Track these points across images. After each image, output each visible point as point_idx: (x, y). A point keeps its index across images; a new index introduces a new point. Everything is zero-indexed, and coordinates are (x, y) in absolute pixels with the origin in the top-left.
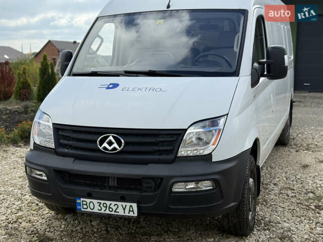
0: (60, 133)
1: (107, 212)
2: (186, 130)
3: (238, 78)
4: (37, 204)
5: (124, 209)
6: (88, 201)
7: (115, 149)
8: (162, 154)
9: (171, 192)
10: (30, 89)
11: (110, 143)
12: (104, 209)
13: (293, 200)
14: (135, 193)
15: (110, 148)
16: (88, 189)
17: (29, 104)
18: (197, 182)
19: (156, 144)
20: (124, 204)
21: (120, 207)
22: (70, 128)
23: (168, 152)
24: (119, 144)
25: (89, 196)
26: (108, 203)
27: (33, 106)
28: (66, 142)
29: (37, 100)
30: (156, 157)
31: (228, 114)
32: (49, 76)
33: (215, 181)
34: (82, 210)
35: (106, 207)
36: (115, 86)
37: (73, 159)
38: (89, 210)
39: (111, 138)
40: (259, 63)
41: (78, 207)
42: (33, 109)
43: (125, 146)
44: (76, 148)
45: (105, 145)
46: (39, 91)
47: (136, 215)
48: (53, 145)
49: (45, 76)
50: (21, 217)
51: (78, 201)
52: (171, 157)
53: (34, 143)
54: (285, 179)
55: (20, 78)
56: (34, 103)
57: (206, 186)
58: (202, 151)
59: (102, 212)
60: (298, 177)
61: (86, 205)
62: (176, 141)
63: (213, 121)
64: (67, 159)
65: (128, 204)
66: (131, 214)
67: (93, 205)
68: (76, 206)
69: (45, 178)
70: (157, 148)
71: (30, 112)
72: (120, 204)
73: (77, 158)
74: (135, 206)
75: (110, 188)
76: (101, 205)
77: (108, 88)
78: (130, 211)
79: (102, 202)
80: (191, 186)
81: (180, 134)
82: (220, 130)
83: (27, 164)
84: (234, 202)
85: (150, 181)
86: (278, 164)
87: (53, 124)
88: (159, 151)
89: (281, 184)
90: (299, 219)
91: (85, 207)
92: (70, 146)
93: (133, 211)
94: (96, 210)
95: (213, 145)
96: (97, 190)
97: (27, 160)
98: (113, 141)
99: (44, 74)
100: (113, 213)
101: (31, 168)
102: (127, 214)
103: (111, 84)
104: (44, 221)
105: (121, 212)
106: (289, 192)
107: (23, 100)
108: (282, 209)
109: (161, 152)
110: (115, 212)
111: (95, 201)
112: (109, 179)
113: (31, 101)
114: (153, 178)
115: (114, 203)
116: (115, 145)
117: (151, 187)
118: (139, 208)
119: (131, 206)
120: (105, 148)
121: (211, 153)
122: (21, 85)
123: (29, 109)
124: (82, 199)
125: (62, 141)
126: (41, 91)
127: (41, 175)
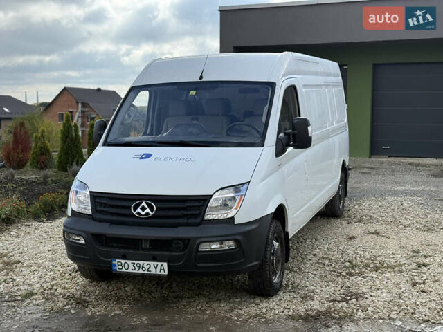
0: (97, 200)
1: (141, 271)
2: (211, 196)
3: (262, 148)
4: (70, 274)
5: (156, 268)
6: (123, 261)
7: (147, 214)
8: (191, 218)
9: (198, 251)
10: (50, 155)
11: (143, 209)
12: (137, 268)
13: (327, 268)
14: (166, 253)
15: (143, 213)
16: (122, 251)
17: (49, 173)
18: (221, 242)
19: (184, 209)
20: (156, 263)
21: (152, 266)
22: (105, 195)
23: (196, 216)
24: (152, 209)
25: (124, 257)
26: (141, 263)
27: (53, 176)
28: (102, 209)
29: (58, 168)
30: (184, 221)
31: (249, 182)
32: (72, 140)
33: (236, 241)
34: (118, 270)
35: (139, 267)
36: (148, 156)
37: (109, 224)
38: (124, 270)
39: (144, 204)
40: (285, 134)
41: (114, 268)
42: (54, 179)
43: (156, 211)
44: (112, 214)
45: (139, 210)
46: (60, 158)
47: (166, 273)
48: (90, 211)
49: (68, 140)
50: (56, 284)
51: (114, 262)
52: (198, 220)
53: (72, 210)
54: (326, 250)
55: (38, 142)
56: (55, 172)
57: (229, 245)
58: (225, 215)
59: (136, 271)
60: (340, 248)
61: (121, 265)
62: (203, 206)
63: (237, 188)
64: (102, 224)
65: (160, 264)
66: (162, 273)
67: (127, 266)
68: (111, 267)
69: (84, 242)
70: (185, 213)
71: (50, 182)
72: (151, 263)
73: (112, 223)
74: (165, 265)
75: (143, 249)
76: (135, 265)
77: (142, 158)
78: (161, 269)
79: (136, 262)
80: (215, 246)
81: (206, 200)
82: (242, 196)
83: (66, 230)
84: (257, 261)
85: (179, 241)
86: (324, 236)
87: (90, 192)
88: (187, 215)
89: (321, 255)
90: (326, 284)
91: (120, 267)
92: (106, 212)
93: (164, 269)
94: (130, 270)
95: (236, 209)
96: (131, 251)
97: (64, 226)
98: (146, 206)
99: (67, 137)
100: (146, 272)
101: (68, 233)
102: (158, 273)
103: (144, 154)
104: (79, 288)
105: (153, 271)
106: (327, 262)
107: (41, 168)
108: (313, 276)
109: (188, 216)
110: (148, 271)
111: (129, 262)
112: (142, 242)
113: (50, 170)
114: (181, 239)
115: (146, 263)
116: (148, 210)
117: (179, 248)
118: (169, 266)
119: (162, 265)
120: (139, 213)
121: (233, 217)
122: (38, 150)
123: (49, 179)
124: (117, 260)
125: (98, 208)
126: (62, 158)
127: (79, 240)
